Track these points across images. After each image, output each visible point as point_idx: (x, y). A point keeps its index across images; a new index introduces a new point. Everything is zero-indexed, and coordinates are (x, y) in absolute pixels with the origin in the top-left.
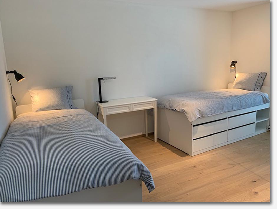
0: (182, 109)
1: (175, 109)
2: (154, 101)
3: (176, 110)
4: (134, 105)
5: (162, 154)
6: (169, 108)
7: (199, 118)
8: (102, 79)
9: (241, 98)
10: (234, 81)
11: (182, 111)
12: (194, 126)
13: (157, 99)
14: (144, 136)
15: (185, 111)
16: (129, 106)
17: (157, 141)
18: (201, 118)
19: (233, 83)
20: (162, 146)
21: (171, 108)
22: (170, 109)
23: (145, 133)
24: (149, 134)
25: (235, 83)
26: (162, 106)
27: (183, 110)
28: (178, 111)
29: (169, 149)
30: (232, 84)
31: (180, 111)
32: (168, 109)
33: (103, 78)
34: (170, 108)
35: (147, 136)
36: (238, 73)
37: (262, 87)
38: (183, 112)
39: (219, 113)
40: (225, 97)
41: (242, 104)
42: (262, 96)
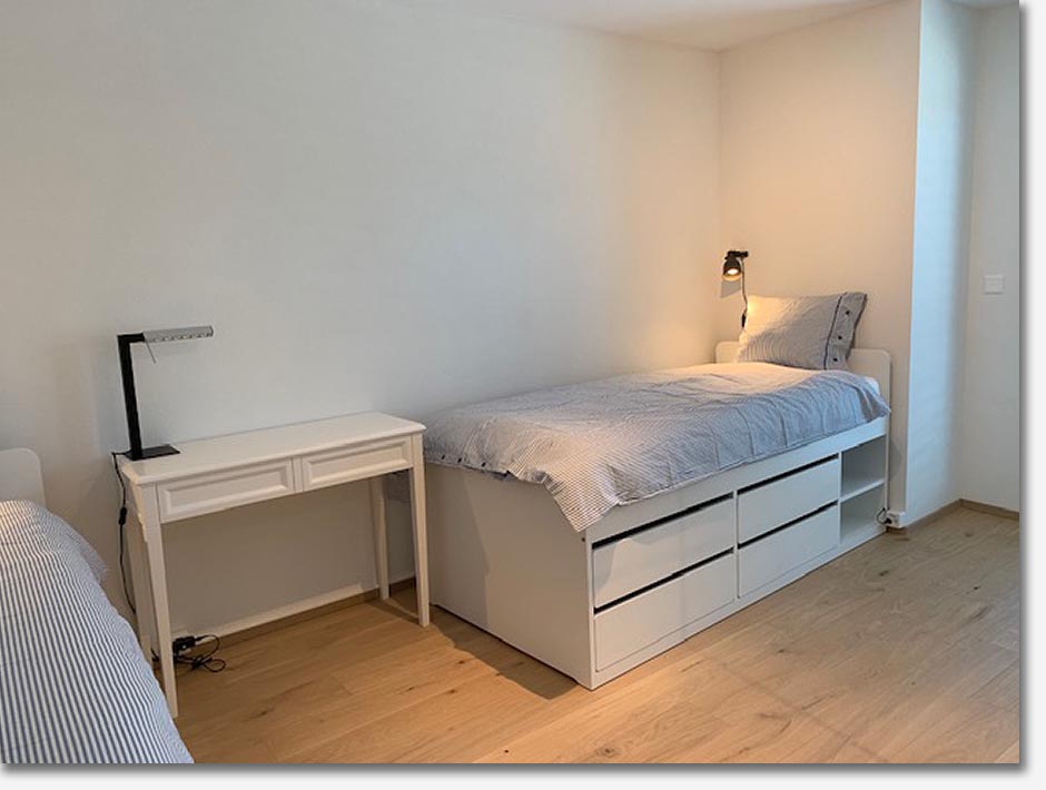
0: (540, 468)
1: (508, 472)
2: (411, 434)
3: (512, 475)
4: (312, 463)
5: (453, 691)
6: (479, 466)
7: (618, 505)
8: (139, 338)
9: (779, 403)
10: (740, 333)
11: (540, 478)
12: (596, 546)
13: (423, 427)
14: (372, 597)
15: (550, 480)
16: (282, 469)
17: (431, 620)
18: (626, 505)
19: (738, 340)
20: (452, 644)
21: (487, 467)
22: (483, 472)
23: (377, 586)
24: (395, 589)
25: (744, 339)
26: (447, 456)
27: (544, 474)
28: (520, 478)
29: (488, 663)
30: (735, 343)
31: (529, 480)
32: (475, 469)
33: (145, 336)
34: (483, 465)
35: (385, 595)
36: (754, 297)
37: (853, 350)
38: (541, 486)
39: (699, 478)
40: (718, 402)
41: (787, 430)
42: (858, 390)
